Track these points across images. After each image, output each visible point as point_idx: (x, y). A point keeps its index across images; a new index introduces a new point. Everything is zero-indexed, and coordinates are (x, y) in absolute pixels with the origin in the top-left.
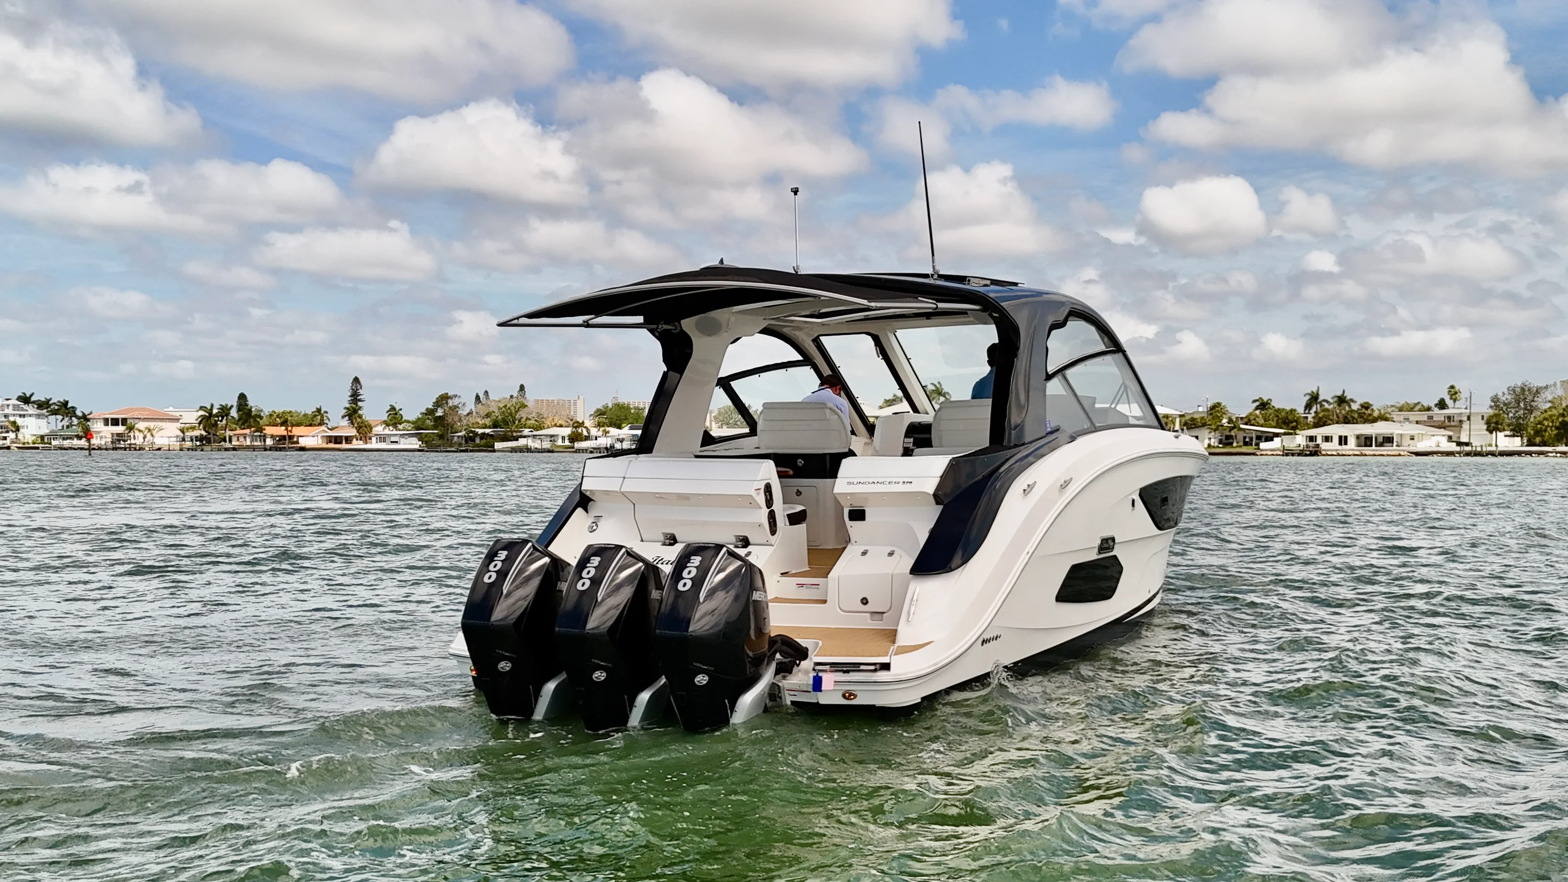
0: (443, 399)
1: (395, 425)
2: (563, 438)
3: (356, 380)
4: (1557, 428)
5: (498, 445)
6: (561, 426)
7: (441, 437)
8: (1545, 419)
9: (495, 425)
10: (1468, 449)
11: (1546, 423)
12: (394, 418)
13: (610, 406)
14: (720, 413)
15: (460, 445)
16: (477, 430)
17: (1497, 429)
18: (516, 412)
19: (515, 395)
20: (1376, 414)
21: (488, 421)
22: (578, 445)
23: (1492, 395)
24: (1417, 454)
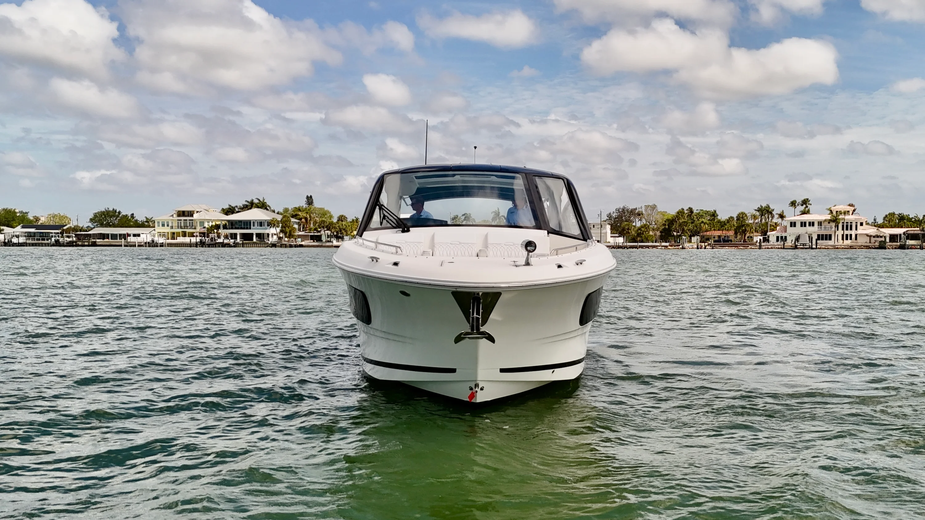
4: (656, 232)
17: (615, 233)
23: (608, 213)
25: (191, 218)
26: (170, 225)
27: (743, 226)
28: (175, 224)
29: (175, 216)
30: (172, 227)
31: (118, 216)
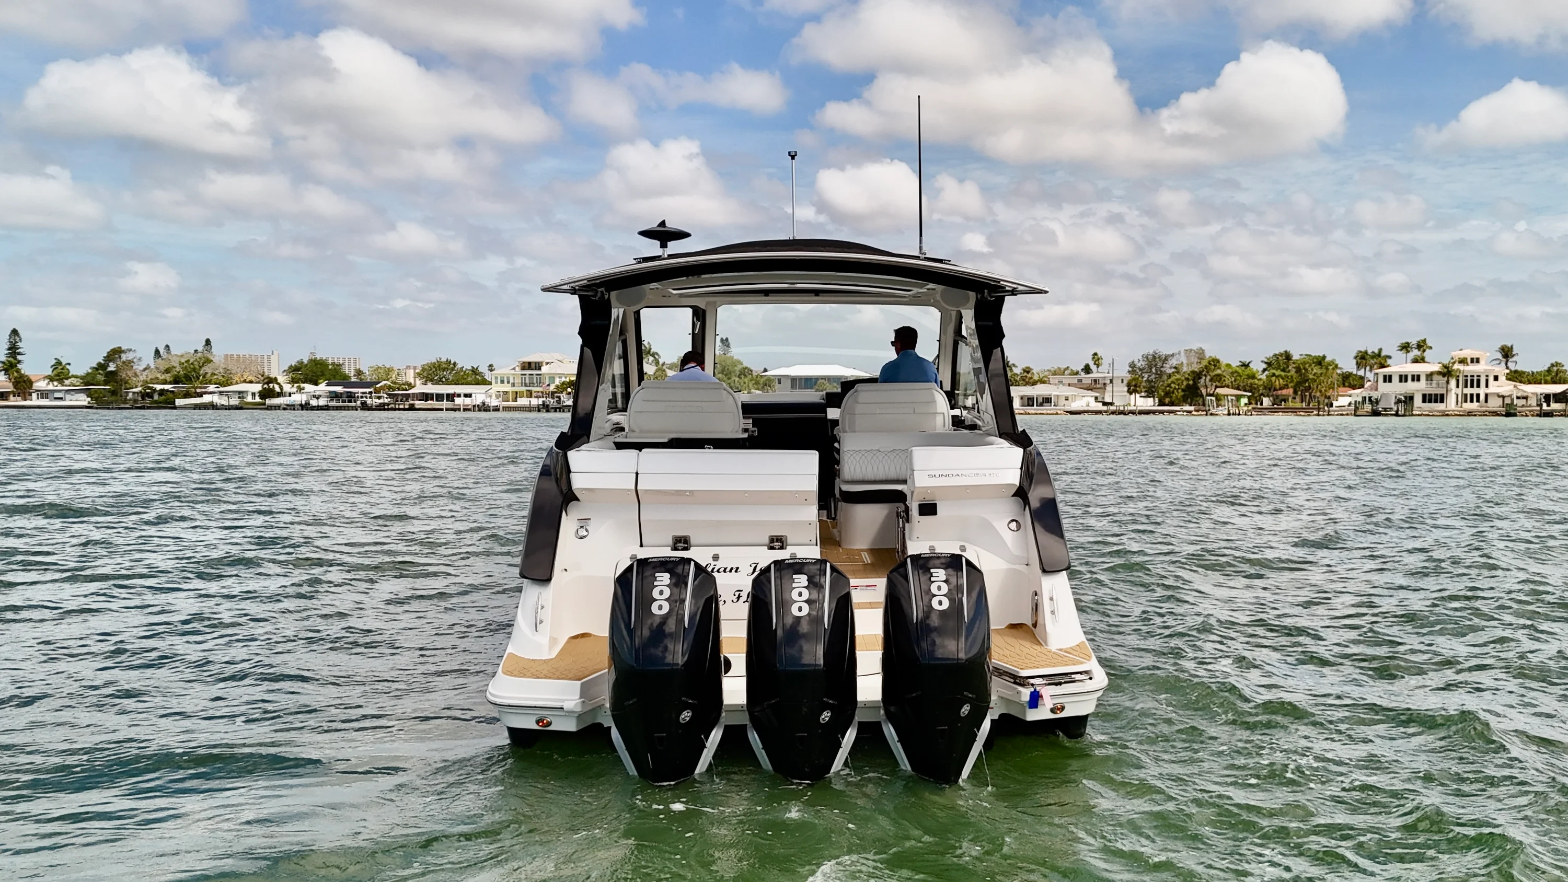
0: (115, 354)
1: (61, 381)
2: (253, 394)
3: (15, 332)
4: (1183, 390)
5: (179, 402)
6: (251, 382)
7: (113, 393)
8: (1173, 382)
9: (176, 381)
10: (1112, 408)
11: (1173, 385)
12: (60, 373)
13: (305, 361)
14: (423, 370)
15: (136, 401)
16: (155, 386)
17: (1135, 391)
18: (200, 367)
19: (200, 349)
20: (1036, 378)
21: (168, 377)
22: (268, 402)
23: (1130, 361)
24: (1072, 413)
25: (538, 372)
26: (511, 381)
27: (1307, 380)
28: (518, 381)
29: (517, 369)
30: (513, 385)
31: (453, 369)
